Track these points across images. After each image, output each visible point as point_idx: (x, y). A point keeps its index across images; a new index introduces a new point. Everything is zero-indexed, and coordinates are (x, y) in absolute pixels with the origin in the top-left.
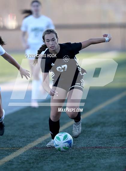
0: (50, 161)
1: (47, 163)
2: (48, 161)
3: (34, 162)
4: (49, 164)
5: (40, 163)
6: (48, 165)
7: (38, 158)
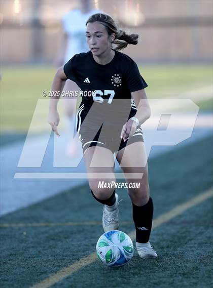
0: (195, 244)
1: (191, 247)
2: (192, 244)
3: (170, 246)
4: (194, 249)
5: (179, 247)
6: (193, 251)
7: (176, 240)
